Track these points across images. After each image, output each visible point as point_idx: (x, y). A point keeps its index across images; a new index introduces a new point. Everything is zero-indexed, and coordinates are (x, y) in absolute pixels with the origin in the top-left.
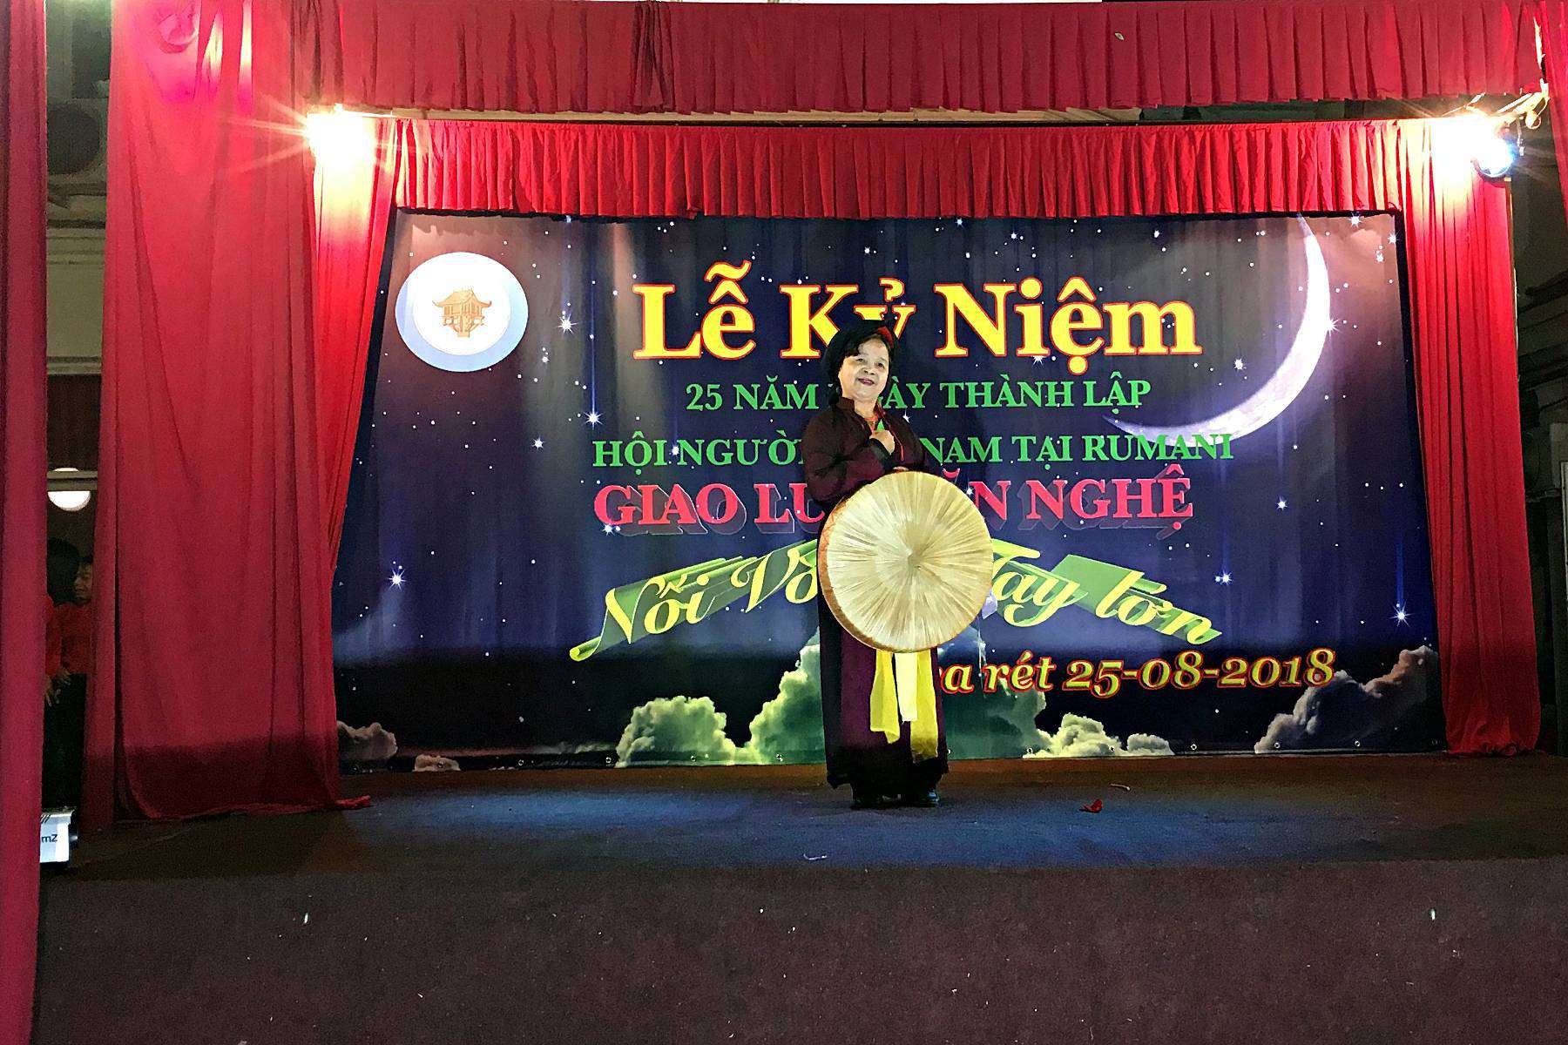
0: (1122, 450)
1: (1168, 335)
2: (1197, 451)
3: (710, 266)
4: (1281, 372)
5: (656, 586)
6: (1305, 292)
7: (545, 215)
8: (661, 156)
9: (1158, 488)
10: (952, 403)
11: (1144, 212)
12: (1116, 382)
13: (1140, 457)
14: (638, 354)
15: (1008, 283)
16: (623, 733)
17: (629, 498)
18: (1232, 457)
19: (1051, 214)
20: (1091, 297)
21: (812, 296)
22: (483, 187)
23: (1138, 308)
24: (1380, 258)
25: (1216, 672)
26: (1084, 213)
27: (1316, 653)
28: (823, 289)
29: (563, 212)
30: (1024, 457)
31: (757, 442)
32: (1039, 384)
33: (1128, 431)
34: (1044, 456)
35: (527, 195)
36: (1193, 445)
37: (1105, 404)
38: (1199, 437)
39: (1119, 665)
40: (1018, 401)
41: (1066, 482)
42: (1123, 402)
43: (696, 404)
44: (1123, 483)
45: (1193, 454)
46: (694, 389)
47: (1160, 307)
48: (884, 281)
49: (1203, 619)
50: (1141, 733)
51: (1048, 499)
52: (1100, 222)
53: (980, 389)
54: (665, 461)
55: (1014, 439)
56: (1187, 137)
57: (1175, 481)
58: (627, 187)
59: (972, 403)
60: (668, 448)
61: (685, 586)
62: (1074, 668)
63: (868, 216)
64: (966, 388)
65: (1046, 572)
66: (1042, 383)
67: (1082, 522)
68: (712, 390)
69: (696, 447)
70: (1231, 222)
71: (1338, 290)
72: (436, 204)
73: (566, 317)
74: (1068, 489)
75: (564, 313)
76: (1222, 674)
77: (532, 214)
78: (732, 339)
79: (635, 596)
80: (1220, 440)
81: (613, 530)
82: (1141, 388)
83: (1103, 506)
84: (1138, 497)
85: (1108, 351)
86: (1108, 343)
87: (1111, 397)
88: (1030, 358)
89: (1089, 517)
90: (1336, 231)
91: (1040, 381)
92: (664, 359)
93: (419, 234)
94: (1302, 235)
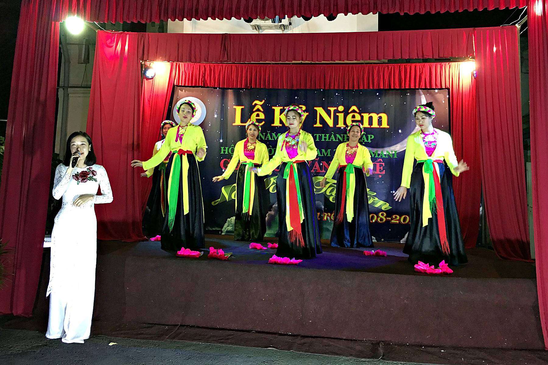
1: (380, 122)
2: (387, 155)
3: (253, 102)
7: (211, 87)
8: (242, 72)
10: (318, 140)
11: (373, 88)
14: (234, 124)
15: (335, 107)
16: (224, 225)
19: (347, 88)
20: (358, 111)
21: (281, 110)
23: (371, 115)
24: (443, 102)
29: (216, 87)
35: (207, 82)
38: (387, 152)
42: (366, 141)
47: (378, 114)
49: (387, 203)
52: (361, 91)
53: (325, 136)
56: (387, 67)
57: (380, 163)
63: (296, 88)
64: (322, 135)
70: (400, 91)
73: (216, 114)
76: (392, 219)
77: (208, 87)
79: (229, 188)
80: (394, 152)
82: (371, 137)
88: (340, 128)
90: (430, 94)
92: (240, 126)
93: (180, 92)
94: (420, 95)
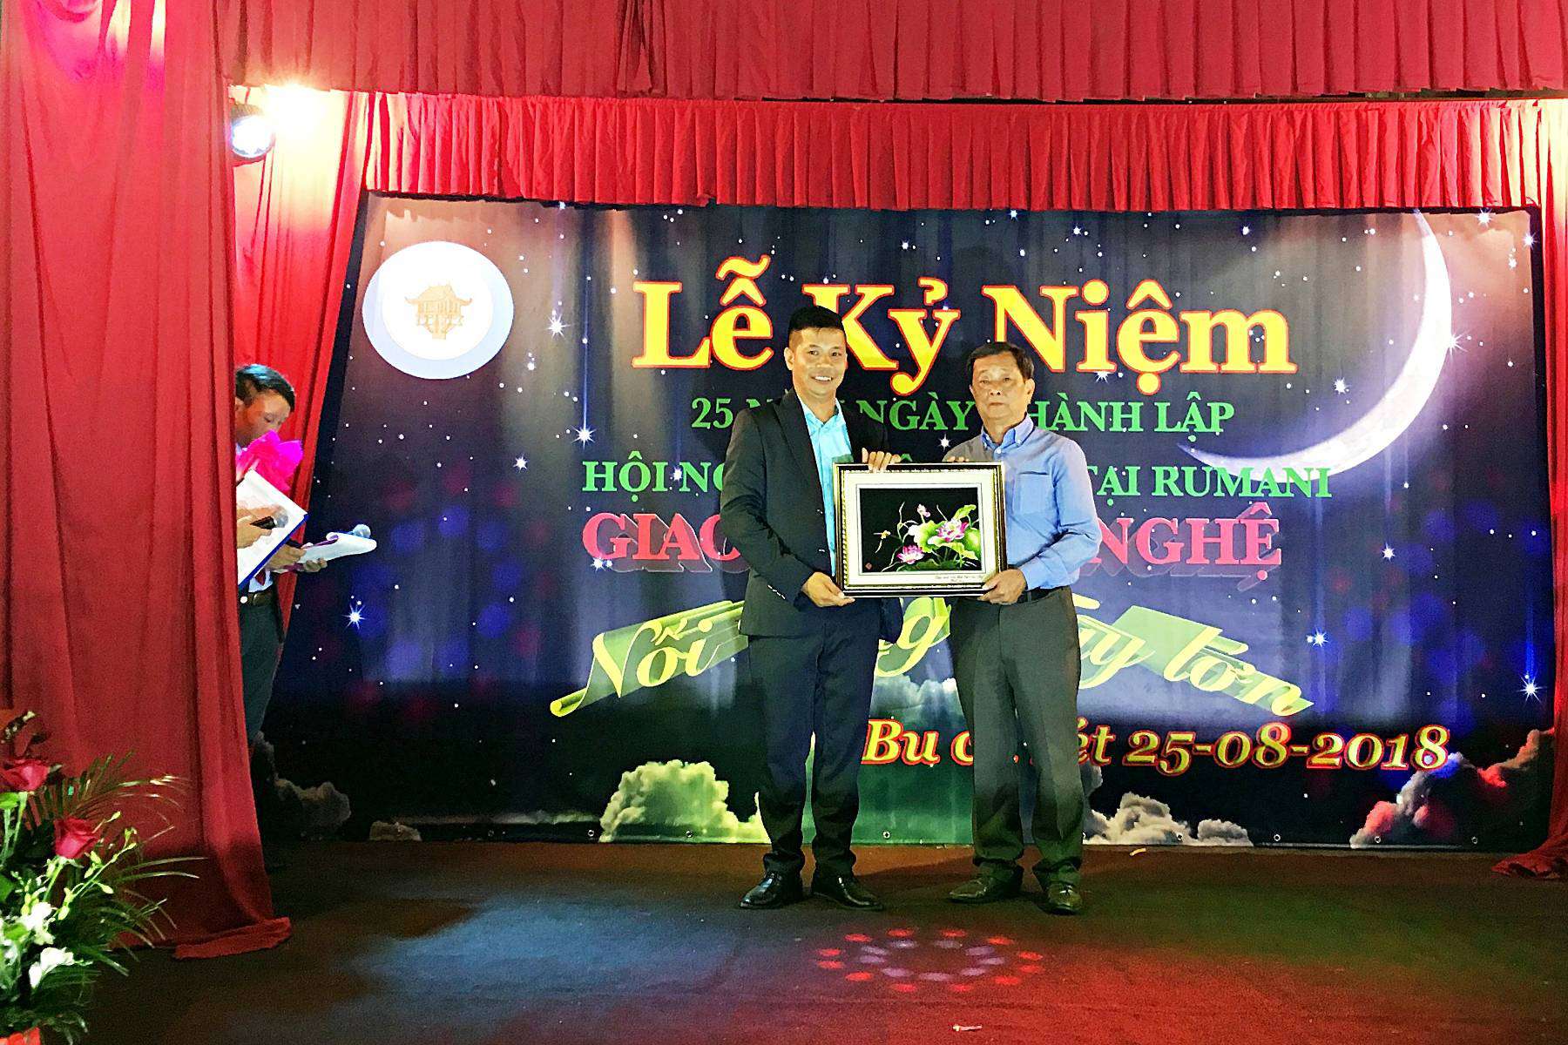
0: (1199, 485)
1: (1257, 349)
2: (1288, 487)
4: (1391, 395)
5: (651, 632)
6: (1422, 303)
7: (534, 200)
8: (669, 135)
9: (1240, 531)
11: (1231, 206)
12: (1194, 404)
13: (1219, 493)
14: (637, 362)
15: (1068, 285)
16: (609, 801)
17: (623, 528)
18: (1330, 496)
19: (1121, 206)
20: (1166, 303)
22: (464, 166)
23: (1223, 317)
24: (1513, 263)
25: (1305, 749)
26: (1160, 204)
27: (1426, 730)
28: (853, 290)
29: (555, 198)
32: (1103, 405)
33: (1206, 462)
34: (1106, 489)
35: (515, 177)
36: (1284, 480)
37: (1180, 430)
38: (1290, 471)
39: (1189, 737)
41: (1132, 520)
42: (1201, 428)
43: (704, 420)
44: (1199, 524)
45: (1283, 491)
46: (700, 404)
47: (1247, 316)
48: (923, 282)
49: (1292, 686)
50: (1215, 819)
52: (1178, 218)
54: (665, 487)
56: (1285, 117)
57: (1261, 522)
58: (629, 169)
60: (669, 471)
61: (686, 633)
62: (1137, 738)
63: (907, 207)
65: (1106, 625)
66: (1107, 404)
67: (1150, 568)
68: (722, 406)
69: (701, 471)
70: (1336, 218)
71: (1461, 300)
72: (411, 188)
73: (557, 318)
74: (1133, 530)
75: (554, 313)
76: (1314, 751)
77: (520, 199)
78: (746, 347)
79: (627, 639)
80: (1315, 475)
81: (604, 566)
83: (1175, 548)
84: (1218, 540)
85: (1185, 368)
86: (1185, 358)
87: (1187, 422)
88: (1094, 375)
89: (1158, 562)
90: (1461, 229)
91: (1104, 401)
92: (669, 369)
93: (392, 220)
94: (1419, 234)
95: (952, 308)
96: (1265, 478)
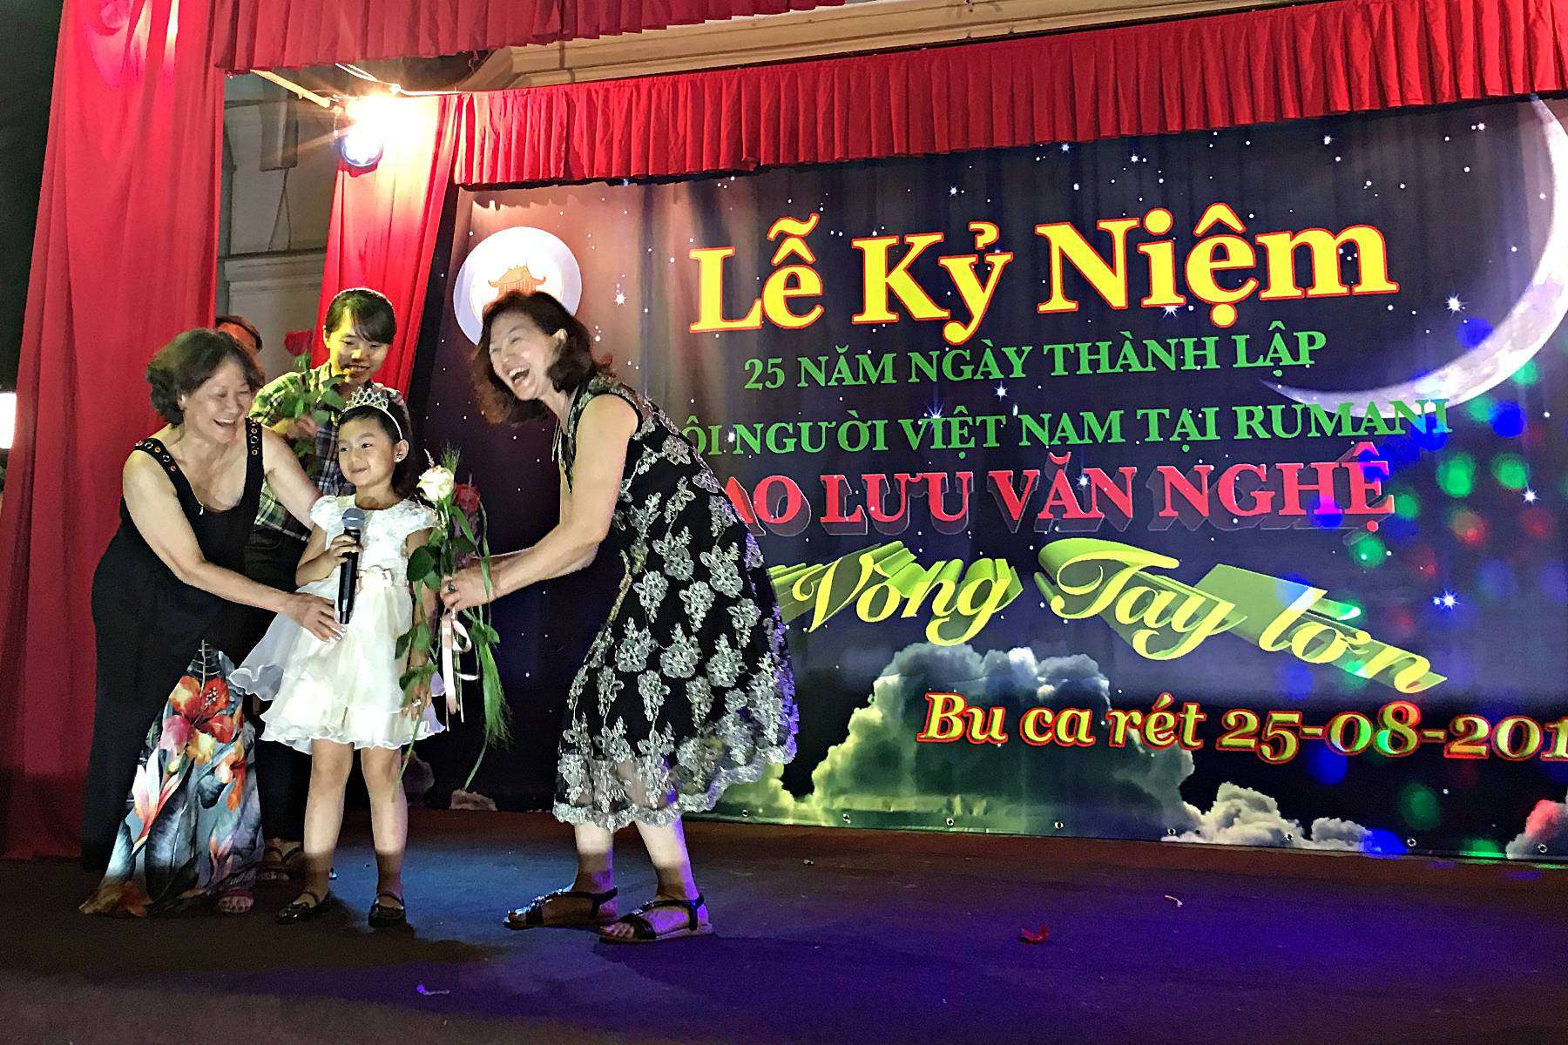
0: (1289, 422)
1: (1349, 269)
2: (1397, 423)
3: (774, 223)
6: (1550, 202)
7: (597, 179)
8: (717, 106)
9: (1341, 476)
10: (1060, 370)
11: (1301, 113)
12: (1278, 335)
13: (1314, 433)
15: (1129, 216)
18: (1450, 430)
19: (1175, 127)
20: (1239, 227)
21: (890, 249)
22: (536, 155)
23: (1305, 237)
25: (1440, 734)
26: (1220, 122)
28: (902, 240)
29: (614, 175)
30: (1154, 436)
31: (824, 425)
32: (1172, 342)
33: (1297, 399)
34: (1180, 435)
35: (579, 160)
36: (1392, 416)
37: (1265, 364)
38: (1400, 406)
39: (1295, 718)
40: (1144, 364)
41: (1212, 467)
42: (1287, 360)
43: (757, 381)
44: (1291, 470)
45: (1392, 428)
46: (753, 365)
47: (1336, 234)
48: (974, 226)
49: (1417, 657)
50: (1332, 817)
51: (1187, 489)
52: (1246, 132)
53: (1094, 350)
54: (720, 450)
55: (1140, 413)
58: (680, 141)
59: (1085, 369)
60: (723, 435)
62: (1232, 719)
63: (947, 149)
64: (1077, 349)
65: (1190, 588)
66: (1176, 340)
67: (1235, 521)
68: (774, 366)
69: (753, 432)
74: (1214, 478)
75: (618, 286)
76: (1452, 737)
78: (797, 305)
80: (1430, 408)
82: (1312, 342)
83: (1264, 500)
84: (1316, 487)
85: (1264, 295)
86: (1264, 285)
87: (1270, 355)
88: (1159, 309)
89: (1244, 514)
91: (1174, 337)
93: (479, 211)
94: (1541, 124)
95: (1004, 251)
96: (1367, 414)
